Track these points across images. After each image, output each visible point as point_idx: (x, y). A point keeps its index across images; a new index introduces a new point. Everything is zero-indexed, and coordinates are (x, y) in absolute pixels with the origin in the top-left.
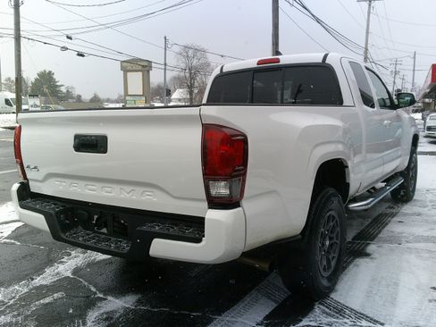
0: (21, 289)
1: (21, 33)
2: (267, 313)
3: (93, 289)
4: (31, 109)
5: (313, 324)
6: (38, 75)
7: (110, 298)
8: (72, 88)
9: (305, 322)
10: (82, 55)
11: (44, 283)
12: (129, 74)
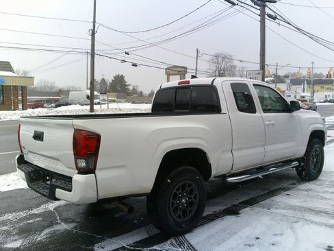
0: (22, 214)
1: (95, 51)
2: (138, 240)
3: (58, 218)
4: (101, 102)
5: (158, 249)
6: (114, 78)
7: (62, 223)
8: (137, 86)
9: (156, 247)
10: (136, 66)
11: (36, 212)
12: (171, 77)
